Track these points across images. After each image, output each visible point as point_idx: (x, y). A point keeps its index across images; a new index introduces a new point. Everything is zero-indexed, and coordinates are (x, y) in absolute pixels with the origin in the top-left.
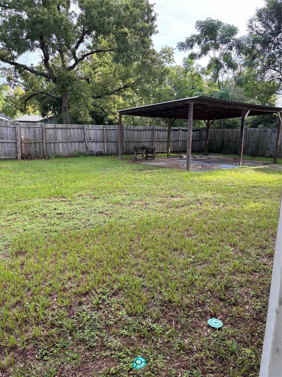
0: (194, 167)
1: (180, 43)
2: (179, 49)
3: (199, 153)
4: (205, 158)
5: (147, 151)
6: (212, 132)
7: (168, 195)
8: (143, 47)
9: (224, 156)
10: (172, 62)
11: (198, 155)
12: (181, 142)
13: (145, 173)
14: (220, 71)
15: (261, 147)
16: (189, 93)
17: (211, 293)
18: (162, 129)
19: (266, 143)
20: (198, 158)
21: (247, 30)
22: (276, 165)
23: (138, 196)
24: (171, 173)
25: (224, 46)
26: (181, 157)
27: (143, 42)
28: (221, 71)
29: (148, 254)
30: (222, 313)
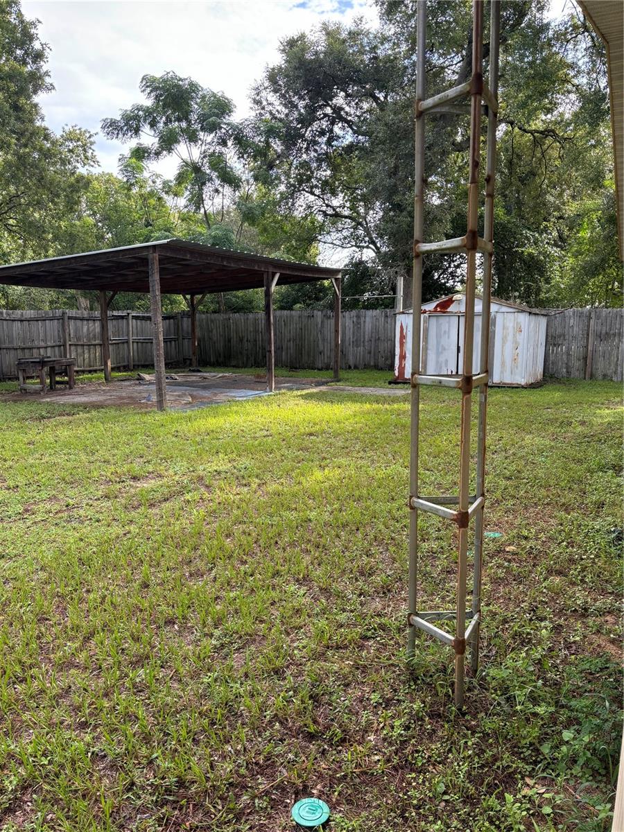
0: (175, 401)
1: (109, 121)
2: (108, 134)
3: (180, 368)
4: (194, 377)
5: (52, 369)
6: (202, 320)
7: (125, 475)
8: (18, 119)
9: (233, 373)
10: (92, 163)
11: (179, 373)
12: (135, 344)
13: (56, 426)
14: (205, 189)
15: (306, 350)
16: (141, 235)
17: (281, 723)
18: (85, 316)
19: (314, 341)
20: (179, 379)
21: (251, 108)
22: (341, 385)
23: (42, 488)
24: (121, 419)
25: (209, 138)
26: (138, 379)
27: (16, 107)
28: (208, 190)
29: (97, 651)
30: (320, 776)
